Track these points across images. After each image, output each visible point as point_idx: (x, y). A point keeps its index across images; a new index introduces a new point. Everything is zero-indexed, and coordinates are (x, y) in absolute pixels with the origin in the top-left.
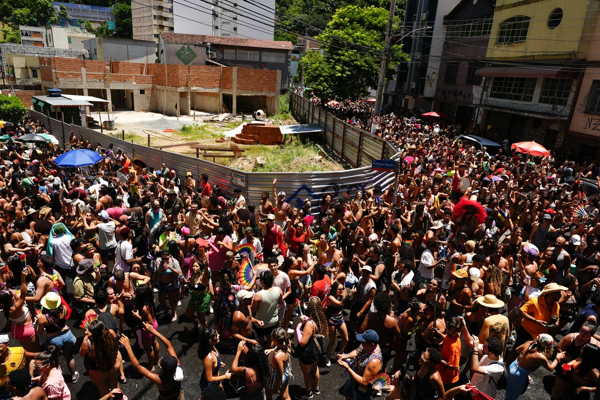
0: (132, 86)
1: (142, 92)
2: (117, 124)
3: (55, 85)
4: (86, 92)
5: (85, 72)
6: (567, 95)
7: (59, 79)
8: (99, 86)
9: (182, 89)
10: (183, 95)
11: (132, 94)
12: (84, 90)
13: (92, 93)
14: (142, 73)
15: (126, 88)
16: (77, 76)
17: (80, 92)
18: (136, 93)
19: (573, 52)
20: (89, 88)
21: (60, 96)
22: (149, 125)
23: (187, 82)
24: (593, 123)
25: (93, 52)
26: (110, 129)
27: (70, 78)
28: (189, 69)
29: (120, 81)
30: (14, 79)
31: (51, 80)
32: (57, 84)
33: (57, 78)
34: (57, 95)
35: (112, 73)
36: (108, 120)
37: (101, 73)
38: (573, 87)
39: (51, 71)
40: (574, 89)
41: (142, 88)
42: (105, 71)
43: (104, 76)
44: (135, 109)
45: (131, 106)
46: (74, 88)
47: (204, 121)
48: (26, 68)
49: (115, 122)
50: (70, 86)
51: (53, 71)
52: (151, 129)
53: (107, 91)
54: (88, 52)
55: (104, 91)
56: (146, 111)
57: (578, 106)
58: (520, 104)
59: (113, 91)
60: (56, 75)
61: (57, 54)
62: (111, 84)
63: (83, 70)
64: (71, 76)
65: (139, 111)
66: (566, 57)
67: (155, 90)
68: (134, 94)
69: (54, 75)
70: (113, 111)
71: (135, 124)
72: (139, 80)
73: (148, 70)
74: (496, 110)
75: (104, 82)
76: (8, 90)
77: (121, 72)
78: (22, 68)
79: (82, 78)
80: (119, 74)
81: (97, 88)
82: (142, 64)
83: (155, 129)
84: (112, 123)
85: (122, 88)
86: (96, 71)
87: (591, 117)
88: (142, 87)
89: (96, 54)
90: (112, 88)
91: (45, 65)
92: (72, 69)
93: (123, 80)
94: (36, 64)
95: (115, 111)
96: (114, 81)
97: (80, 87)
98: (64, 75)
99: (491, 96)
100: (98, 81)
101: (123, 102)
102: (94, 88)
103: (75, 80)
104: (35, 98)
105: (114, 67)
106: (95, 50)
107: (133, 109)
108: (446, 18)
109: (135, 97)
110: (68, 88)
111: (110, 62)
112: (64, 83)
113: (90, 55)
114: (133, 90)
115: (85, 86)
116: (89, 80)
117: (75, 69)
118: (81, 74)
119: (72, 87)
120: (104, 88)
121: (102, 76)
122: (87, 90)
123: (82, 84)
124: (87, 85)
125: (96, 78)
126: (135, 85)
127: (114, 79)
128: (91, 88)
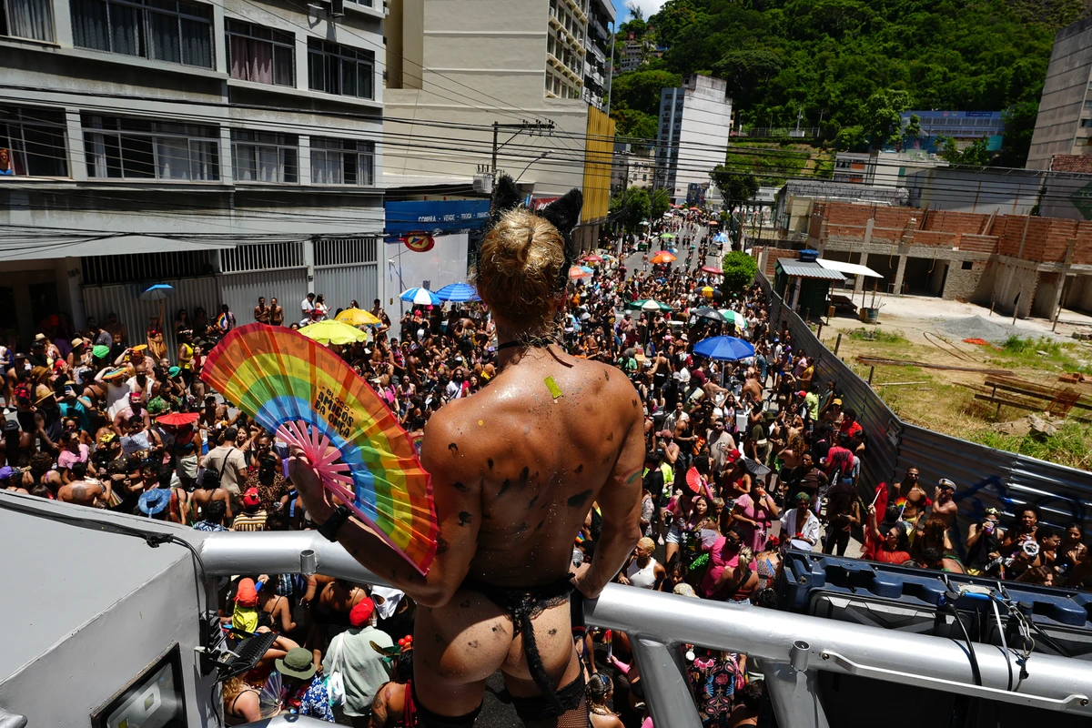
0: (953, 253)
1: (967, 265)
2: (885, 316)
3: (820, 245)
4: (864, 258)
5: (873, 226)
7: (829, 236)
8: (889, 249)
9: (1047, 267)
10: (1048, 278)
11: (947, 267)
12: (862, 255)
13: (873, 262)
14: (980, 233)
15: (938, 257)
16: (855, 232)
17: (855, 259)
18: (955, 266)
20: (872, 252)
21: (813, 261)
22: (946, 326)
23: (1065, 253)
25: (916, 192)
26: (866, 321)
27: (845, 235)
28: (1077, 225)
29: (930, 243)
30: (785, 231)
31: (817, 237)
32: (824, 243)
33: (826, 234)
34: (809, 259)
35: (921, 229)
36: (872, 306)
37: (900, 229)
39: (821, 223)
41: (970, 258)
42: (907, 225)
43: (903, 233)
44: (944, 295)
45: (938, 289)
46: (848, 250)
47: (1075, 336)
48: (807, 216)
49: (880, 311)
50: (843, 247)
51: (824, 223)
52: (941, 332)
53: (901, 259)
54: (908, 194)
55: (896, 259)
56: (965, 301)
59: (911, 261)
60: (826, 229)
62: (911, 248)
63: (870, 224)
64: (847, 232)
65: (951, 299)
67: (995, 264)
68: (950, 268)
69: (822, 231)
70: (901, 293)
71: (922, 320)
72: (964, 244)
73: (993, 226)
75: (900, 245)
76: (761, 247)
77: (934, 229)
78: (801, 217)
79: (864, 236)
80: (931, 232)
81: (885, 252)
82: (986, 215)
83: (949, 334)
84: (874, 312)
85: (929, 256)
86: (891, 225)
88: (969, 256)
89: (920, 196)
90: (910, 254)
91: (817, 213)
92: (850, 221)
93: (937, 242)
95: (905, 293)
96: (918, 244)
97: (856, 249)
98: (837, 230)
100: (889, 241)
101: (925, 280)
102: (879, 253)
103: (853, 238)
105: (926, 222)
106: (920, 189)
107: (940, 295)
109: (949, 273)
110: (839, 250)
111: (925, 212)
112: (833, 243)
113: (909, 198)
114: (950, 261)
115: (866, 248)
116: (875, 239)
117: (857, 221)
118: (865, 230)
119: (844, 250)
120: (896, 254)
121: (899, 234)
122: (867, 255)
123: (861, 245)
124: (868, 248)
125: (888, 237)
126: (956, 252)
127: (917, 241)
128: (875, 252)
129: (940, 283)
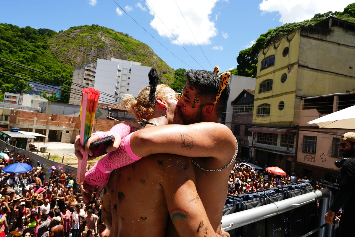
0: (63, 128)
1: (68, 132)
2: (49, 149)
3: (16, 126)
4: (34, 130)
6: (293, 143)
7: (20, 122)
8: (42, 127)
11: (61, 133)
12: (33, 129)
13: (37, 131)
14: (69, 122)
15: (59, 129)
16: (31, 121)
17: (31, 130)
18: (64, 132)
19: (292, 122)
20: (37, 128)
21: (18, 132)
22: (68, 151)
23: (95, 128)
24: (307, 157)
25: (44, 109)
26: (43, 152)
27: (26, 122)
28: (97, 121)
29: (56, 125)
31: (15, 123)
32: (18, 125)
33: (19, 122)
34: (16, 131)
35: (52, 121)
36: (43, 147)
37: (46, 121)
38: (295, 139)
39: (16, 118)
40: (295, 140)
41: (68, 130)
42: (48, 119)
43: (47, 122)
44: (62, 141)
45: (59, 139)
48: (2, 115)
49: (47, 148)
50: (26, 126)
51: (18, 118)
52: (68, 153)
53: (47, 130)
54: (41, 109)
55: (45, 131)
57: (299, 149)
58: (271, 147)
59: (51, 131)
60: (19, 120)
61: (22, 109)
62: (50, 127)
63: (35, 119)
64: (27, 121)
65: (64, 142)
66: (289, 124)
67: (75, 131)
68: (63, 133)
69: (17, 121)
70: (48, 142)
71: (60, 150)
72: (66, 125)
73: (73, 120)
74: (259, 149)
75: (46, 126)
79: (33, 123)
80: (56, 122)
81: (41, 128)
82: (70, 117)
83: (70, 154)
84: (46, 149)
85: (56, 129)
86: (43, 119)
87: (306, 154)
88: (68, 129)
89: (45, 110)
90: (50, 129)
91: (13, 114)
92: (28, 117)
93: (58, 125)
94: (8, 113)
95: (49, 142)
96: (52, 125)
97: (31, 127)
98: (23, 120)
99: (257, 142)
100: (43, 124)
101: (55, 137)
102: (39, 128)
103: (30, 123)
104: (2, 132)
105: (54, 118)
106: (45, 108)
107: (60, 141)
108: (232, 102)
109: (62, 135)
110: (24, 127)
111: (52, 115)
112: (22, 125)
113: (42, 110)
114: (62, 131)
115: (34, 127)
116: (38, 124)
117: (31, 118)
118: (34, 121)
119: (26, 127)
120: (45, 129)
121: (46, 122)
122: (35, 130)
123: (33, 126)
124: (35, 127)
125: (42, 123)
126: (64, 128)
127: (52, 124)
128: (38, 128)
129: (60, 138)
